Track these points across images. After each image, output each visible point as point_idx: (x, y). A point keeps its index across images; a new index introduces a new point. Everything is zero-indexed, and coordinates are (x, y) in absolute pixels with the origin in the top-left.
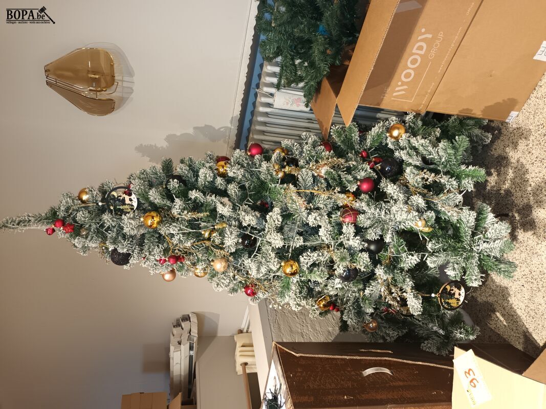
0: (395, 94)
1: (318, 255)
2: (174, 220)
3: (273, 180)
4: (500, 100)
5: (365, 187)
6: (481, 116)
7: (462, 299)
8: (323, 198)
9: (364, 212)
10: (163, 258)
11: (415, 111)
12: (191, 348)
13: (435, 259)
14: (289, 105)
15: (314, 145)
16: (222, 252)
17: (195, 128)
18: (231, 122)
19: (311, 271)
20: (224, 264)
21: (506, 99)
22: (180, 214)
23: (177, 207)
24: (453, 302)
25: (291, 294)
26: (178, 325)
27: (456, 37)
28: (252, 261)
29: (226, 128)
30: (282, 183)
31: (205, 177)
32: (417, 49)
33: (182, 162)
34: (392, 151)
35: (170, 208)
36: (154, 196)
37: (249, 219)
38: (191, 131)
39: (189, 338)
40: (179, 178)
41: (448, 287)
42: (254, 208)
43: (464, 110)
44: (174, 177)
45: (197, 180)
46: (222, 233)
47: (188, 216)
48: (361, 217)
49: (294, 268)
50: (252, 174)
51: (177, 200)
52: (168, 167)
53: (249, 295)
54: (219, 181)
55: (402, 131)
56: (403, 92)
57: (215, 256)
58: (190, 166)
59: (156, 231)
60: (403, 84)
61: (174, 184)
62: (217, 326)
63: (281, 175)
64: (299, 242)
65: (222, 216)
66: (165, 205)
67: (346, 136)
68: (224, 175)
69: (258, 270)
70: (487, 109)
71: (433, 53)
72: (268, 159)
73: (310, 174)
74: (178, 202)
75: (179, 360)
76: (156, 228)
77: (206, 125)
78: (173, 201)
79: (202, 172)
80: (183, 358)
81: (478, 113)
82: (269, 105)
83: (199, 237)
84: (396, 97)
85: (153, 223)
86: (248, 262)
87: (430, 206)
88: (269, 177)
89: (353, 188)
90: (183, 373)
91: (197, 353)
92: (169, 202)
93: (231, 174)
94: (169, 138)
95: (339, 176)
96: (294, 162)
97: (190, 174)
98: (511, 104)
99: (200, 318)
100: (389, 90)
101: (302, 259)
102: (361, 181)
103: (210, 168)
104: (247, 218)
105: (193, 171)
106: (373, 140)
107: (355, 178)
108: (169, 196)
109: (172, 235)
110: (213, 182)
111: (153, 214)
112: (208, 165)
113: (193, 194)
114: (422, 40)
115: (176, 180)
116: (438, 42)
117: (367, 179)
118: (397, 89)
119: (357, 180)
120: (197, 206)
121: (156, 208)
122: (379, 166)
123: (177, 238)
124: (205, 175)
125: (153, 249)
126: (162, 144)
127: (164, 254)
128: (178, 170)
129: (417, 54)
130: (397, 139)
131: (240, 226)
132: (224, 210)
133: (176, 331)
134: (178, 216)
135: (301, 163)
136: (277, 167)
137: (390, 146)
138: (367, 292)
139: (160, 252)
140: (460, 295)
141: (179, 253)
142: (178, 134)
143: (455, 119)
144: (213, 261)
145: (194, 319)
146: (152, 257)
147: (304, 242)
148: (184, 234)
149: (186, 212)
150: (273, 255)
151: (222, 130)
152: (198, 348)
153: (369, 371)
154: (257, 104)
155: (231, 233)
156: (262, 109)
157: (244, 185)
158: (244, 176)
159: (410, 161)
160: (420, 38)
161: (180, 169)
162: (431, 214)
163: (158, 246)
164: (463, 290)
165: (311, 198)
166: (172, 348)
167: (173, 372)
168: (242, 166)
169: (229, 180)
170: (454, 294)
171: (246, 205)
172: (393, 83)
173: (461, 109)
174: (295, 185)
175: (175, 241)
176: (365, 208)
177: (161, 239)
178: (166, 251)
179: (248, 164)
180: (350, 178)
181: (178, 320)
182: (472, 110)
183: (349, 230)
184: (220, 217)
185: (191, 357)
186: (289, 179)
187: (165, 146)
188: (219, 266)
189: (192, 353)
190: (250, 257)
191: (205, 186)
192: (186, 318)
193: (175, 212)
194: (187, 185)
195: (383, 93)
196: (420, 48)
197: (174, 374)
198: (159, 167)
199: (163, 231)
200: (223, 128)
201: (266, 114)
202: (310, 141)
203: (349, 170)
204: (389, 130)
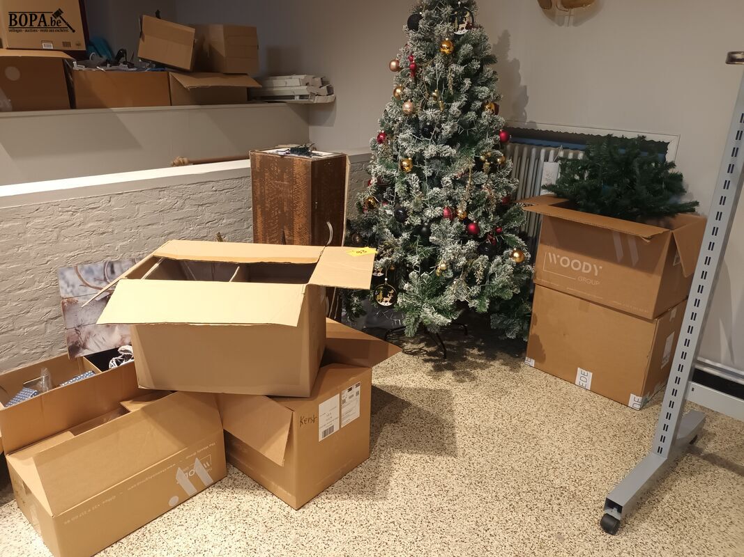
0: (550, 254)
1: (417, 189)
2: (447, 66)
3: (478, 151)
4: (544, 347)
5: (472, 227)
6: (530, 334)
7: (383, 304)
8: (463, 193)
9: (451, 224)
10: (415, 58)
11: (535, 273)
12: (302, 97)
13: (416, 277)
14: (546, 177)
15: (507, 188)
16: (419, 108)
17: (525, 87)
18: (531, 122)
19: (403, 183)
20: (409, 110)
21: (545, 353)
22: (451, 70)
23: (457, 68)
24: (380, 297)
25: (384, 170)
26: (324, 83)
27: (595, 296)
28: (411, 135)
29: (525, 118)
30: (476, 158)
31: (482, 92)
32: (586, 265)
33: (495, 73)
34: (501, 254)
35: (456, 62)
36: (466, 49)
37: (447, 129)
38: (523, 83)
39: (313, 95)
40: (481, 70)
41: (392, 292)
42: (455, 135)
43: (536, 318)
44: (482, 65)
45: (479, 85)
46: (436, 106)
47: (450, 77)
48: (448, 221)
49: (407, 168)
50: (484, 133)
51: (463, 68)
52: (490, 60)
53: (379, 137)
54: (479, 104)
55: (518, 260)
56: (551, 261)
57: (416, 102)
58: (491, 79)
59: (435, 51)
60: (558, 260)
61: (476, 65)
62: (320, 125)
63: (482, 158)
64: (427, 172)
65: (449, 107)
66: (458, 58)
67: (515, 217)
68: (482, 108)
69: (404, 140)
70: (536, 337)
71: (584, 279)
72: (496, 147)
73: (484, 181)
74: (461, 69)
75: (291, 85)
76: (440, 51)
77: (528, 98)
78: (462, 64)
79: (486, 89)
80: (292, 88)
81: (534, 330)
82: (547, 159)
83: (431, 88)
84: (548, 255)
85: (444, 48)
86: (408, 133)
87: (456, 274)
88: (481, 147)
89: (471, 217)
90: (274, 89)
91: (296, 104)
92: (461, 61)
93: (484, 114)
94: (516, 62)
95: (481, 205)
96: (494, 169)
97: (484, 79)
98: (540, 358)
99: (329, 106)
100: (553, 248)
101: (414, 175)
102: (477, 223)
103: (489, 97)
104: (448, 127)
105: (487, 82)
106: (510, 238)
107: (478, 220)
108: (466, 61)
109: (433, 65)
110: (477, 98)
111: (452, 48)
112: (492, 94)
113: (467, 82)
114: (593, 268)
115: (479, 66)
116: (591, 281)
117: (478, 229)
118: (554, 255)
119: (478, 222)
120: (458, 85)
121: (456, 50)
122: (488, 242)
123: (432, 69)
124: (484, 91)
125: (421, 50)
126: (511, 56)
127: (417, 59)
128: (488, 69)
129: (582, 267)
130: (512, 256)
131: (441, 122)
132: (455, 107)
133: (318, 80)
134: (450, 70)
135: (493, 175)
136: (489, 154)
137: (505, 252)
138: (387, 230)
139: (420, 56)
140: (386, 302)
141: (419, 72)
142: (520, 71)
143: (528, 309)
144: (412, 101)
145: (329, 99)
146: (416, 49)
147: (428, 177)
148: (435, 75)
149: (453, 75)
150: (417, 150)
151: (524, 114)
152: (301, 104)
153: (330, 226)
154: (548, 148)
155: (436, 114)
156: (543, 151)
157: (474, 126)
158: (482, 125)
159: (493, 266)
160: (595, 266)
161: (489, 69)
162: (451, 274)
163: (424, 54)
164: (390, 304)
165: (463, 183)
166: (302, 77)
167: (276, 79)
168: (490, 124)
169: (479, 112)
170: (387, 297)
171: (458, 127)
172: (560, 251)
173: (537, 315)
174: (474, 169)
175: (429, 68)
176: (455, 225)
177: (431, 56)
178: (420, 60)
179: (492, 129)
180: (480, 214)
181: (328, 83)
182: (535, 325)
183: (438, 211)
184: (448, 106)
185: (292, 97)
186: (479, 166)
187: (508, 58)
188: (407, 106)
189: (298, 97)
190: (413, 134)
191: (474, 92)
192: (330, 91)
193: (454, 67)
194: (476, 76)
195: (551, 244)
196: (587, 268)
197: (274, 81)
198: (489, 52)
199: (438, 57)
200: (526, 114)
201: (538, 158)
202: (511, 185)
203: (485, 214)
204: (520, 250)
